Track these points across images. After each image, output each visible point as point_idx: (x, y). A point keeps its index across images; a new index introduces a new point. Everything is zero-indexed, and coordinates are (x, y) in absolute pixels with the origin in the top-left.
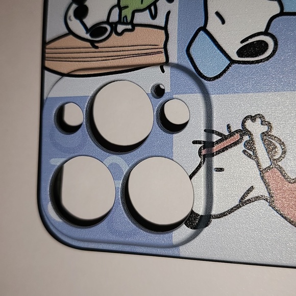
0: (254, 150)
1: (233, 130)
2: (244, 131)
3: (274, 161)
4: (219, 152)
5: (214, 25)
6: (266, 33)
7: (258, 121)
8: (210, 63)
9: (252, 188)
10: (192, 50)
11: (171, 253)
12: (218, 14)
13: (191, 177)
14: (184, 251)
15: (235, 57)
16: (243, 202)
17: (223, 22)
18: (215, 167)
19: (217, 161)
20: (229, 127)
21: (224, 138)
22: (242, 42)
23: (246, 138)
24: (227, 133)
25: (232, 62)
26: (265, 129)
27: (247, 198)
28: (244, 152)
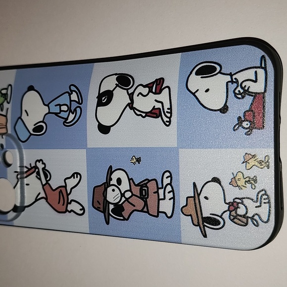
0: (40, 177)
1: (32, 166)
2: (36, 167)
3: (47, 181)
4: (26, 177)
5: (24, 116)
6: (43, 122)
7: (41, 162)
8: (23, 135)
9: (39, 194)
10: (16, 128)
11: (9, 224)
12: (26, 111)
13: (14, 187)
14: (16, 222)
15: (32, 132)
16: (36, 200)
17: (28, 115)
18: (26, 183)
19: (26, 181)
20: (30, 164)
21: (29, 170)
22: (34, 125)
23: (37, 170)
24: (30, 168)
25: (31, 134)
26: (43, 166)
27: (38, 198)
28: (36, 176)
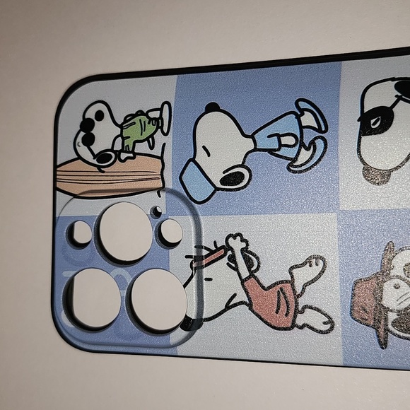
0: (236, 264)
1: (218, 246)
2: (228, 247)
3: (252, 274)
4: (207, 265)
5: (201, 157)
6: (242, 166)
7: (238, 238)
8: (199, 189)
9: (235, 295)
10: (183, 177)
12: (204, 147)
13: (185, 286)
14: (181, 350)
15: (219, 185)
16: (228, 307)
17: (209, 155)
18: (204, 277)
19: (206, 272)
20: (215, 242)
21: (212, 252)
22: (224, 173)
23: (230, 253)
24: (214, 248)
25: (217, 189)
26: (244, 245)
27: (231, 304)
28: (228, 264)
